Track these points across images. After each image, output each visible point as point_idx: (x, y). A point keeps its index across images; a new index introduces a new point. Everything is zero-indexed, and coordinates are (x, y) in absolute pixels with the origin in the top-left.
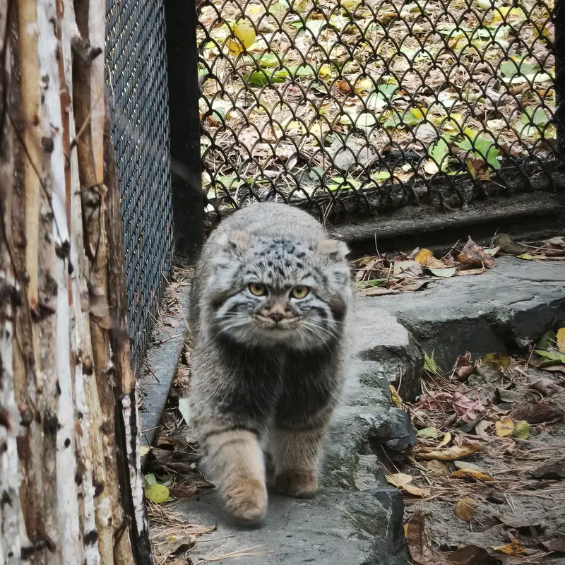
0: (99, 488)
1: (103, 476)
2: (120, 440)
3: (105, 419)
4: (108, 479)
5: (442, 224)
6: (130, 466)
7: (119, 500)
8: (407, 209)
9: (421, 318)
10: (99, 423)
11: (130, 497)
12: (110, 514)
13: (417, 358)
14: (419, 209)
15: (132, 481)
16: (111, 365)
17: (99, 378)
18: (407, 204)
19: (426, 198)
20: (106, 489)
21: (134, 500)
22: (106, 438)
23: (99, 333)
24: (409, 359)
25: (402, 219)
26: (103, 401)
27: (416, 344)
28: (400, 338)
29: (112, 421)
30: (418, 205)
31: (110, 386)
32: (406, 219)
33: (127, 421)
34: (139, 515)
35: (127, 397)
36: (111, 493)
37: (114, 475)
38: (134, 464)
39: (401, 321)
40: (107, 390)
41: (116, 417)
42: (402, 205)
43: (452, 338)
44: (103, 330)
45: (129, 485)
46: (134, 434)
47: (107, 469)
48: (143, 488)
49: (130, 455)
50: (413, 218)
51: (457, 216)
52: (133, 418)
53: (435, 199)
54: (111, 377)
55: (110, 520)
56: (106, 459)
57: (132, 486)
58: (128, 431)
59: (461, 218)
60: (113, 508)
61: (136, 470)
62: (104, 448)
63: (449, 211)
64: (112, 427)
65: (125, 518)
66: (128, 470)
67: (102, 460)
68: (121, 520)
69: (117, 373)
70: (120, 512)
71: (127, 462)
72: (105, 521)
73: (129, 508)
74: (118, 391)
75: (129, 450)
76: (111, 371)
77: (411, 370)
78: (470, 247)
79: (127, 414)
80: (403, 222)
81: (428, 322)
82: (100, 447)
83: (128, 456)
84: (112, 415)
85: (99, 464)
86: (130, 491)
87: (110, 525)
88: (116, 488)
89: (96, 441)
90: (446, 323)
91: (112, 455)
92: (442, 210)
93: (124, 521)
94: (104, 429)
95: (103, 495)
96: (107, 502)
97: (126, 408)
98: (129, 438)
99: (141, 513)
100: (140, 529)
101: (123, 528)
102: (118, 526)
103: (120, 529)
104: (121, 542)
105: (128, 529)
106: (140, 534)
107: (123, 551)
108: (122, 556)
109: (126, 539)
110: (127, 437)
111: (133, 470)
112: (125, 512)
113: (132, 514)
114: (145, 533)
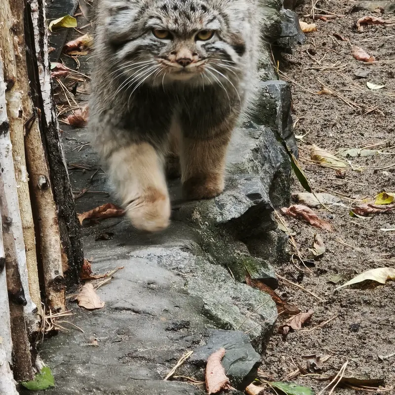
0: (10, 84)
1: (13, 72)
2: (29, 40)
3: (15, 21)
4: (18, 74)
6: (38, 63)
7: (29, 95)
10: (9, 24)
11: (40, 92)
12: (21, 107)
15: (41, 76)
20: (16, 84)
21: (43, 93)
22: (16, 38)
26: (13, 5)
29: (22, 23)
33: (35, 22)
34: (47, 107)
35: (35, 0)
36: (21, 88)
37: (24, 72)
38: (42, 62)
41: (24, 19)
45: (38, 80)
46: (42, 34)
47: (17, 66)
48: (51, 83)
49: (39, 53)
52: (41, 19)
55: (21, 112)
56: (17, 56)
57: (41, 82)
58: (36, 31)
60: (24, 101)
61: (44, 67)
62: (15, 47)
64: (21, 28)
65: (34, 110)
66: (37, 67)
67: (13, 58)
68: (31, 111)
70: (30, 104)
71: (35, 59)
72: (16, 114)
73: (39, 102)
75: (38, 49)
79: (35, 16)
82: (11, 47)
83: (37, 54)
84: (21, 18)
85: (10, 62)
86: (39, 86)
87: (20, 116)
88: (26, 83)
89: (7, 40)
91: (22, 53)
93: (34, 113)
94: (14, 30)
95: (14, 89)
96: (18, 96)
97: (34, 11)
98: (37, 39)
99: (50, 106)
100: (48, 119)
101: (33, 119)
102: (28, 118)
103: (30, 120)
104: (32, 132)
105: (37, 120)
106: (48, 125)
107: (33, 140)
108: (32, 144)
109: (36, 130)
110: (36, 37)
111: (42, 67)
112: (35, 105)
113: (42, 107)
114: (53, 123)
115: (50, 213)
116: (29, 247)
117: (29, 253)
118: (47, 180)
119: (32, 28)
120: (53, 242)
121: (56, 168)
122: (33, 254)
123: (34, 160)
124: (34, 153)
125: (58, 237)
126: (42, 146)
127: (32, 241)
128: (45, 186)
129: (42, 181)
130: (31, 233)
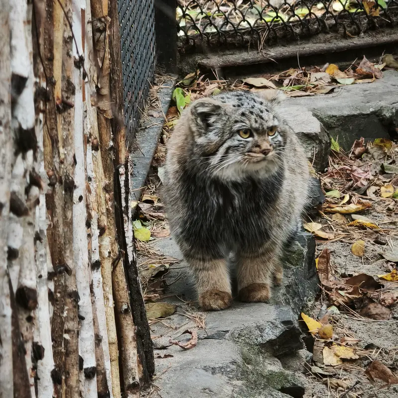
0: (102, 231)
1: (105, 222)
2: (117, 197)
3: (107, 182)
4: (109, 224)
5: (344, 47)
6: (124, 215)
7: (116, 239)
8: (321, 36)
9: (329, 113)
10: (103, 184)
11: (124, 237)
12: (110, 249)
13: (326, 142)
14: (329, 36)
15: (125, 226)
16: (111, 143)
17: (103, 153)
18: (320, 32)
19: (334, 29)
20: (107, 231)
21: (126, 239)
22: (107, 196)
23: (104, 121)
24: (321, 142)
25: (317, 43)
26: (106, 169)
27: (326, 132)
28: (315, 127)
29: (112, 183)
30: (328, 33)
31: (111, 159)
32: (320, 43)
33: (122, 183)
34: (130, 250)
35: (123, 166)
36: (110, 234)
37: (113, 222)
38: (127, 214)
39: (315, 115)
40: (109, 161)
41: (114, 181)
42: (317, 33)
43: (351, 128)
44: (106, 119)
45: (123, 228)
46: (127, 192)
47: (108, 217)
48: (133, 231)
49: (124, 207)
50: (325, 42)
51: (356, 41)
52: (127, 181)
53: (340, 29)
54: (112, 152)
55: (110, 253)
56: (107, 209)
57: (125, 229)
58: (123, 190)
59: (359, 43)
60: (112, 244)
61: (128, 218)
62: (106, 202)
63: (350, 38)
64: (112, 187)
65: (120, 252)
66: (122, 218)
67: (104, 211)
68: (117, 253)
69: (116, 150)
70: (116, 247)
71: (122, 212)
72: (106, 254)
73: (123, 245)
74: (116, 162)
75: (124, 204)
76: (112, 148)
77: (322, 150)
78: (364, 63)
79: (123, 178)
80: (318, 45)
81: (333, 116)
82: (103, 202)
83: (123, 208)
84: (112, 179)
85: (103, 213)
86: (124, 233)
87: (109, 256)
88: (114, 231)
89: (100, 197)
90: (346, 116)
91: (111, 207)
92: (345, 37)
93: (119, 254)
94: (106, 189)
95: (105, 235)
96: (108, 240)
97: (122, 174)
98: (123, 196)
99: (132, 249)
100: (130, 259)
101: (118, 259)
102: (115, 257)
103: (117, 259)
104: (118, 269)
105: (122, 259)
106: (130, 263)
107: (118, 275)
108: (117, 278)
109: (121, 267)
110: (122, 195)
111: (126, 218)
112: (121, 248)
113: (126, 249)
114: (134, 262)
115: (130, 332)
116: (113, 358)
117: (113, 363)
118: (128, 306)
119: (120, 188)
120: (131, 355)
121: (135, 297)
122: (116, 364)
123: (118, 291)
124: (119, 285)
125: (136, 351)
126: (125, 280)
127: (115, 354)
128: (126, 311)
129: (125, 307)
130: (115, 348)
